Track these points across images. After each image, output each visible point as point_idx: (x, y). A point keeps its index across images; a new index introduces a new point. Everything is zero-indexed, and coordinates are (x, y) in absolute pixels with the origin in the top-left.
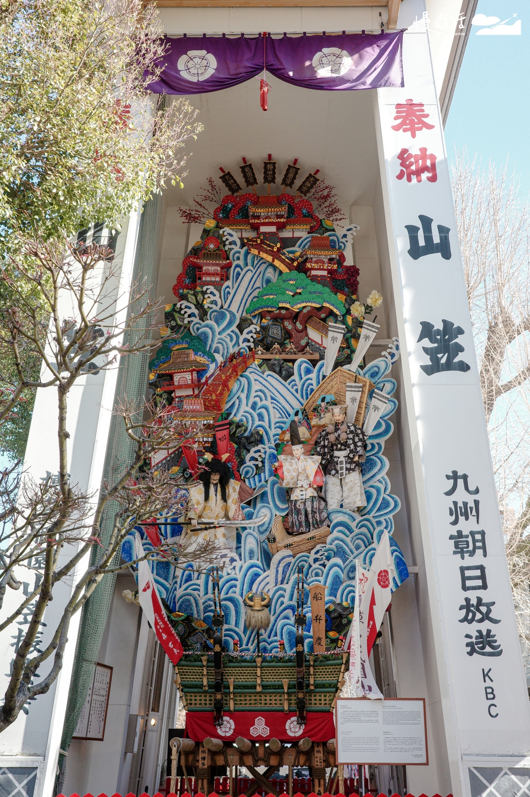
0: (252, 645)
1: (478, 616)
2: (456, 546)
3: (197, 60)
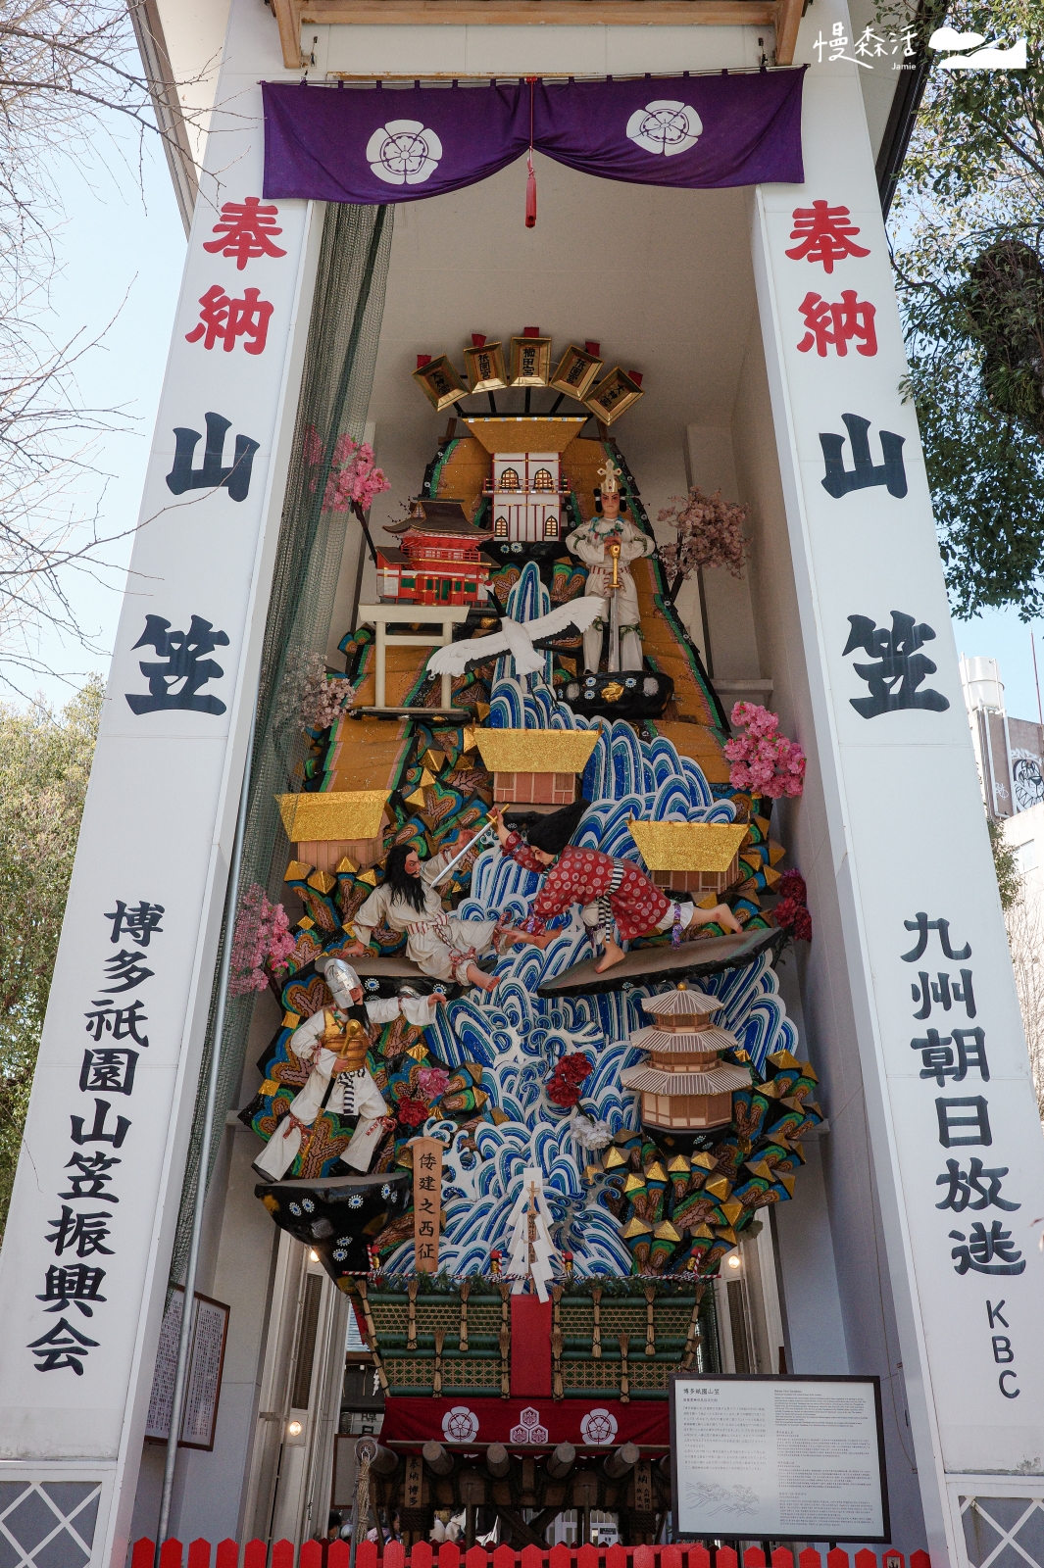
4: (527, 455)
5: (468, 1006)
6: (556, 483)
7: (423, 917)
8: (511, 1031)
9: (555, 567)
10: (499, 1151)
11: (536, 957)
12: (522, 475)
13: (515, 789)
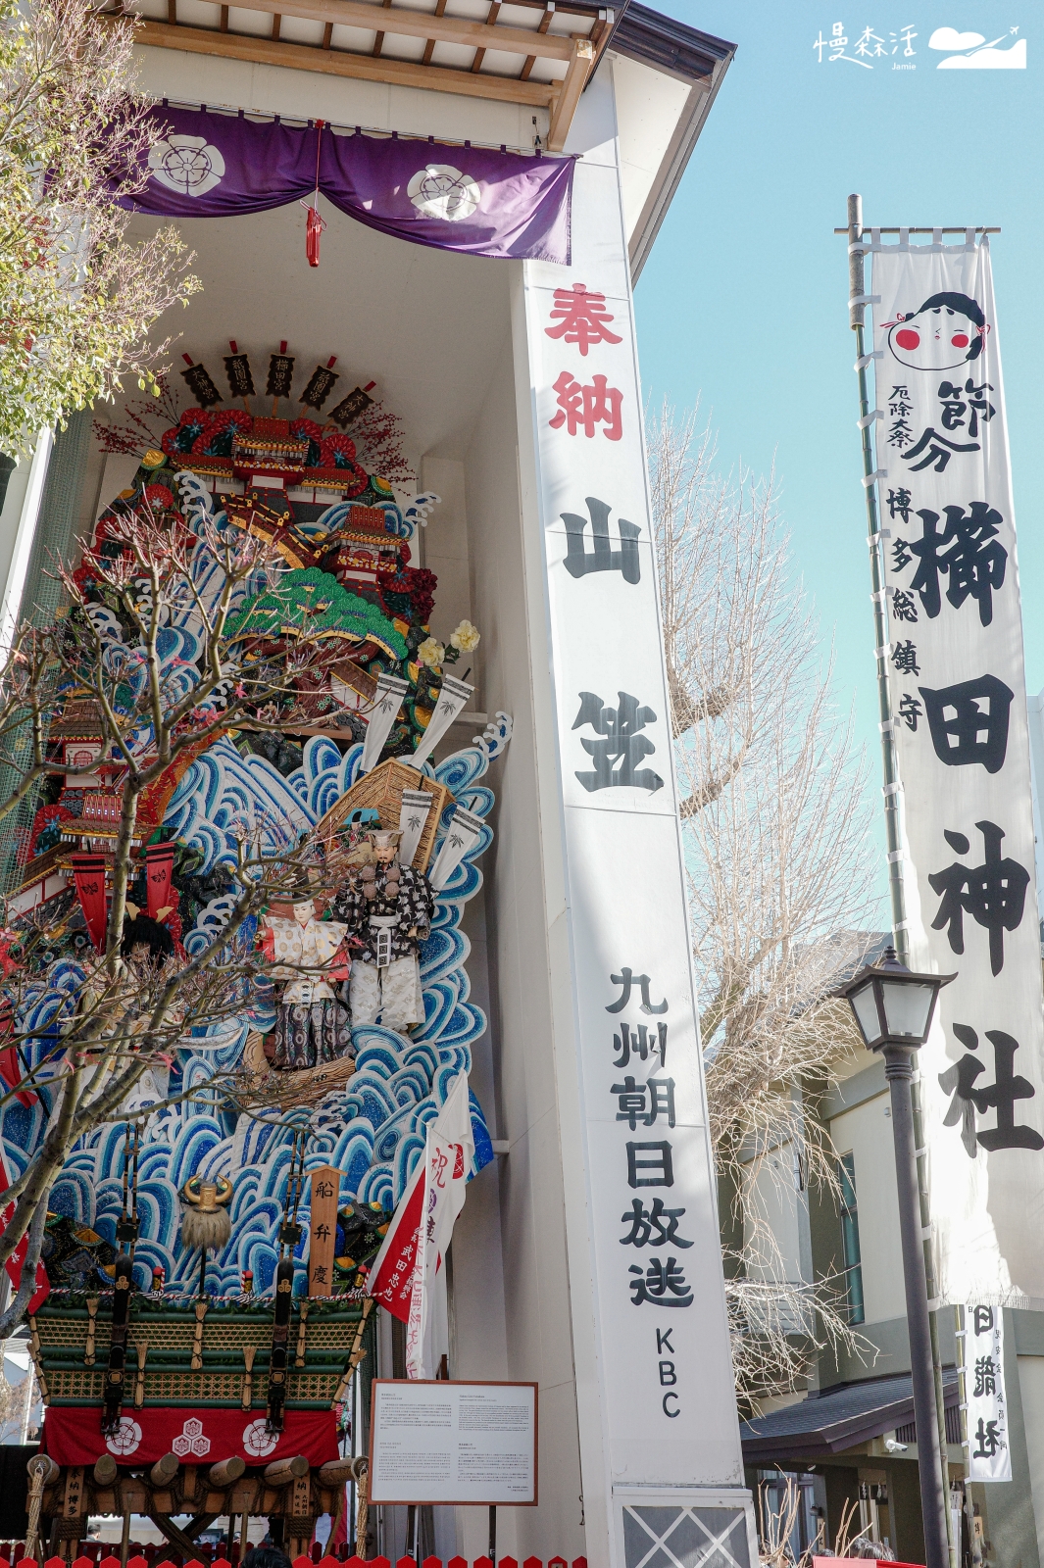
0: (188, 1279)
1: (655, 1234)
2: (623, 1105)
3: (187, 155)
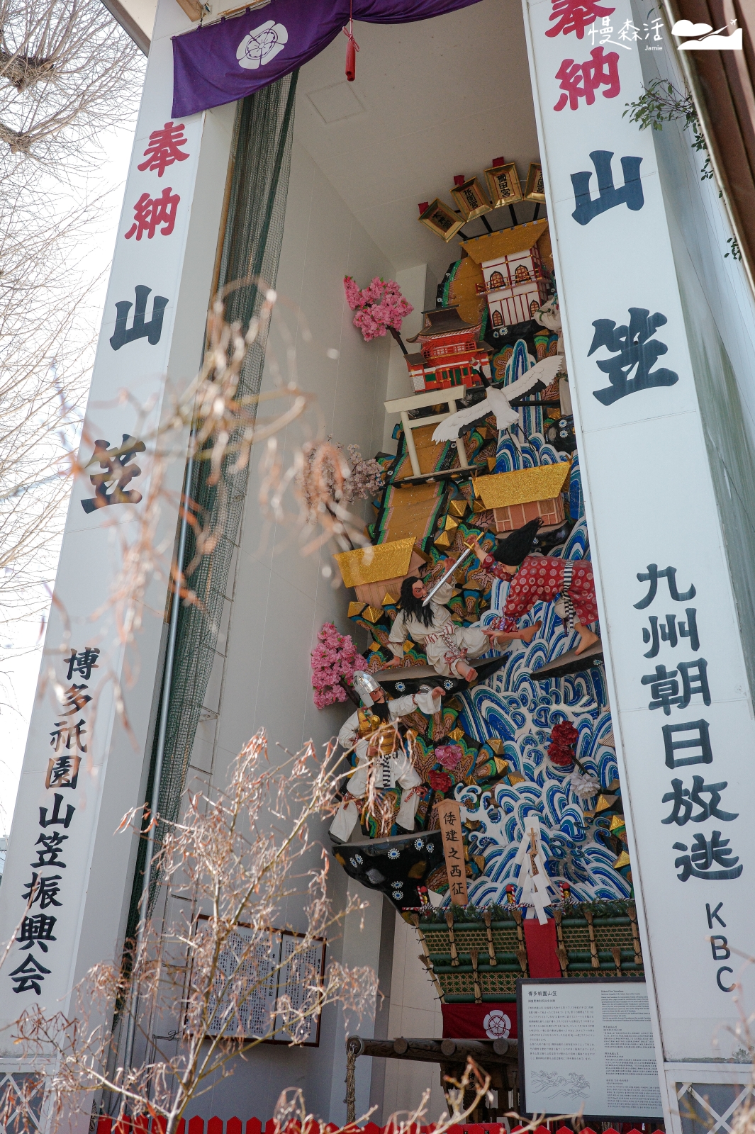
4: (506, 257)
5: (490, 694)
6: (532, 273)
7: (431, 630)
8: (523, 710)
9: (536, 340)
10: (516, 805)
11: (540, 649)
12: (505, 275)
13: (511, 519)
